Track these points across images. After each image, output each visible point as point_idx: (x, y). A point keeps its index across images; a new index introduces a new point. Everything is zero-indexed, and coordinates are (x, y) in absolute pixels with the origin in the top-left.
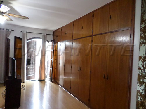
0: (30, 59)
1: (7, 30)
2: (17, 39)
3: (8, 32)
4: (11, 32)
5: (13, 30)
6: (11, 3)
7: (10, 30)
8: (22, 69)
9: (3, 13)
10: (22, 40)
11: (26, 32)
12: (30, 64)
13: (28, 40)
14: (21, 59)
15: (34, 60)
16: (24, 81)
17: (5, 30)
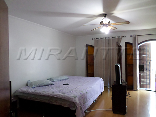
0: (143, 65)
1: (118, 37)
2: (128, 45)
3: (119, 39)
4: (121, 38)
5: (123, 37)
6: (113, 14)
7: (121, 37)
8: (134, 76)
9: (107, 24)
10: (133, 44)
11: (137, 36)
12: (143, 71)
13: (139, 44)
14: (133, 65)
15: (147, 66)
16: (137, 89)
17: (117, 37)
